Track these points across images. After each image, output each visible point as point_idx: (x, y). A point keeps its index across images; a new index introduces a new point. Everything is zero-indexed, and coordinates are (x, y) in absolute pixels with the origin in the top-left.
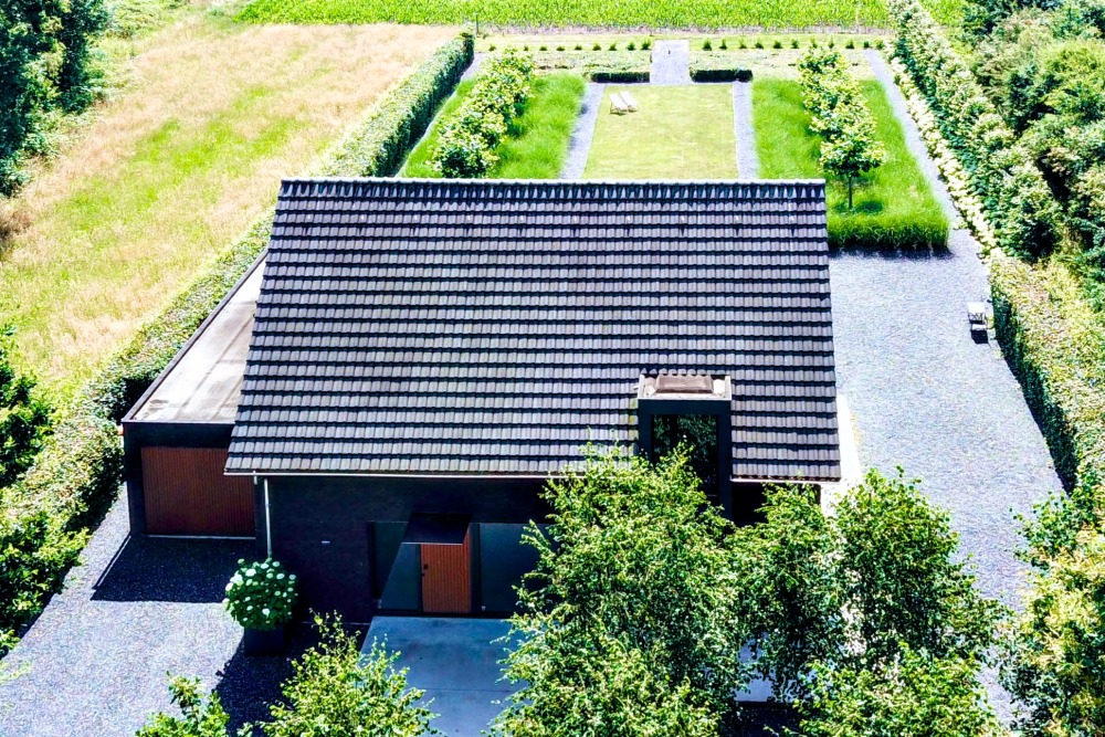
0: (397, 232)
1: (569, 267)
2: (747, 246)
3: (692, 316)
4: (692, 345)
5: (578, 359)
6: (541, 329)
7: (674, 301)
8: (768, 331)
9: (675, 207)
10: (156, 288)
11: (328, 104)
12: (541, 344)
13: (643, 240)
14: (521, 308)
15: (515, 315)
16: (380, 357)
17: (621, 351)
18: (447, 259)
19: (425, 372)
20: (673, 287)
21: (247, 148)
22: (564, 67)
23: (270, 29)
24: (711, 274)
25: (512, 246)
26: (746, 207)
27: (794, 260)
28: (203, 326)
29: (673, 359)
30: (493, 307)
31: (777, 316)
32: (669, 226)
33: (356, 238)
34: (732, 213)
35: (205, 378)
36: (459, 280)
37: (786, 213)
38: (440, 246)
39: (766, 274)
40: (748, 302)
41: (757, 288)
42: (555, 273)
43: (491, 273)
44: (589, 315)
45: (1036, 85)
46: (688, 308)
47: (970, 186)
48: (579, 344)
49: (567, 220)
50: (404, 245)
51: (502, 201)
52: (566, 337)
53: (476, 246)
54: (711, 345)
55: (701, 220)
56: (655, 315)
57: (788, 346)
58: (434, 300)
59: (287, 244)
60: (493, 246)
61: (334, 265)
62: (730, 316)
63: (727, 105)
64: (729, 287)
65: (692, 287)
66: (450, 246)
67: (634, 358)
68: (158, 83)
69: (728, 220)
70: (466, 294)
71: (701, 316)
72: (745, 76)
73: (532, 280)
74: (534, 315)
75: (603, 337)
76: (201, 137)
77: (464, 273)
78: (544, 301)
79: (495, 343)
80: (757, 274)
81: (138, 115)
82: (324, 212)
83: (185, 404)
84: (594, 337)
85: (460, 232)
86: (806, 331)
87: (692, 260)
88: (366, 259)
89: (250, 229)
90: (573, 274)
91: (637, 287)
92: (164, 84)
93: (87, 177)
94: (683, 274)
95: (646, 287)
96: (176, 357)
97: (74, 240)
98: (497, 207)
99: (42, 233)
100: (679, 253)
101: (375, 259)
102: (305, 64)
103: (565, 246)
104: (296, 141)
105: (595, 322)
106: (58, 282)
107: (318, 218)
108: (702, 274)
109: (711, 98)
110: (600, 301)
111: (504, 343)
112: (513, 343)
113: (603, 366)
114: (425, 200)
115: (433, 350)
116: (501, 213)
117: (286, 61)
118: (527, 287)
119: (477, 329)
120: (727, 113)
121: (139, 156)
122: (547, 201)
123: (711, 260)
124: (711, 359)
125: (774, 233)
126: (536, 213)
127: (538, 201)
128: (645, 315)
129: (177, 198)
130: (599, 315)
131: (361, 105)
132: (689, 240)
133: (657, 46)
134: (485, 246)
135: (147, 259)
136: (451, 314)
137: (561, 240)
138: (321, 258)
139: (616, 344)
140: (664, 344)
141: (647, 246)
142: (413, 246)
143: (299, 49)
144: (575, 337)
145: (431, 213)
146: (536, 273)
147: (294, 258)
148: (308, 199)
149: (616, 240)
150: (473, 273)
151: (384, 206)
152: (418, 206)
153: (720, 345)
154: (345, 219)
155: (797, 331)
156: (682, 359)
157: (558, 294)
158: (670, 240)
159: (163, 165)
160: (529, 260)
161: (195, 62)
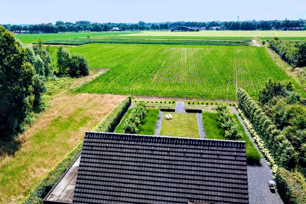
0: (117, 150)
1: (167, 164)
2: (221, 162)
3: (204, 183)
4: (204, 192)
5: (169, 194)
6: (158, 184)
7: (199, 178)
8: (228, 190)
9: (199, 147)
10: (54, 161)
11: (97, 114)
12: (158, 188)
13: (189, 157)
14: (152, 176)
15: (150, 178)
16: (112, 189)
17: (182, 193)
18: (131, 159)
19: (124, 194)
20: (198, 173)
21: (78, 124)
22: (153, 107)
23: (83, 94)
24: (210, 170)
25: (150, 156)
26: (221, 149)
27: (236, 167)
28: (65, 172)
29: (198, 196)
30: (144, 175)
31: (231, 185)
32: (197, 153)
33: (105, 151)
34: (216, 150)
35: (65, 189)
36: (134, 166)
37: (233, 152)
38: (129, 155)
39: (227, 171)
40: (222, 180)
41: (224, 175)
42: (162, 166)
43: (144, 164)
44: (173, 180)
45: (284, 117)
46: (203, 180)
47: (265, 146)
48: (170, 189)
49: (166, 149)
50: (119, 154)
51: (147, 142)
52: (166, 187)
53: (139, 155)
54: (210, 193)
55: (207, 152)
56: (193, 182)
57: (234, 195)
58: (127, 172)
59: (87, 152)
60: (144, 156)
61: (99, 159)
62: (216, 184)
63: (196, 119)
64: (216, 175)
65: (204, 174)
66: (132, 155)
67: (186, 195)
68: (57, 106)
69: (215, 152)
70: (136, 171)
71: (207, 183)
72: (200, 111)
73: (156, 168)
74: (156, 179)
75: (177, 188)
76: (67, 121)
77: (136, 164)
78: (159, 175)
79: (145, 187)
80: (224, 171)
81: (52, 114)
82: (97, 142)
83: (60, 196)
84: (174, 187)
85: (135, 151)
86: (240, 191)
87: (204, 165)
88: (108, 158)
89: (77, 146)
90: (168, 166)
91: (187, 172)
92: (58, 107)
93: (39, 129)
94: (201, 169)
95: (190, 173)
96: (58, 181)
97: (36, 146)
98: (145, 144)
99: (28, 144)
100: (200, 162)
101: (111, 158)
102: (91, 103)
103: (166, 158)
104: (89, 123)
105: (174, 183)
106: (31, 157)
107: (95, 144)
108: (207, 169)
109: (191, 117)
110: (176, 176)
111: (147, 187)
112: (150, 188)
113: (177, 197)
114: (125, 140)
115: (127, 188)
116: (147, 146)
117: (87, 102)
118: (154, 170)
119: (139, 182)
120: (196, 121)
121: (52, 125)
122: (160, 143)
123: (210, 165)
124: (210, 198)
125: (229, 158)
126: (157, 146)
127: (157, 143)
128: (189, 182)
129: (61, 136)
130: (176, 181)
131: (105, 114)
132: (203, 158)
133: (176, 103)
134: (142, 156)
135: (53, 152)
136: (132, 177)
137: (164, 155)
138: (96, 157)
139: (181, 190)
140: (195, 191)
141: (190, 159)
142: (121, 154)
143: (90, 100)
144: (169, 187)
145: (126, 144)
146: (157, 166)
147: (89, 156)
148: (93, 138)
149: (181, 156)
150: (138, 164)
151: (113, 142)
152: (123, 142)
153: (213, 193)
154: (103, 145)
155: (237, 190)
156: (201, 197)
157: (163, 173)
158: (197, 158)
159: (58, 128)
160: (155, 161)
161: (66, 102)
